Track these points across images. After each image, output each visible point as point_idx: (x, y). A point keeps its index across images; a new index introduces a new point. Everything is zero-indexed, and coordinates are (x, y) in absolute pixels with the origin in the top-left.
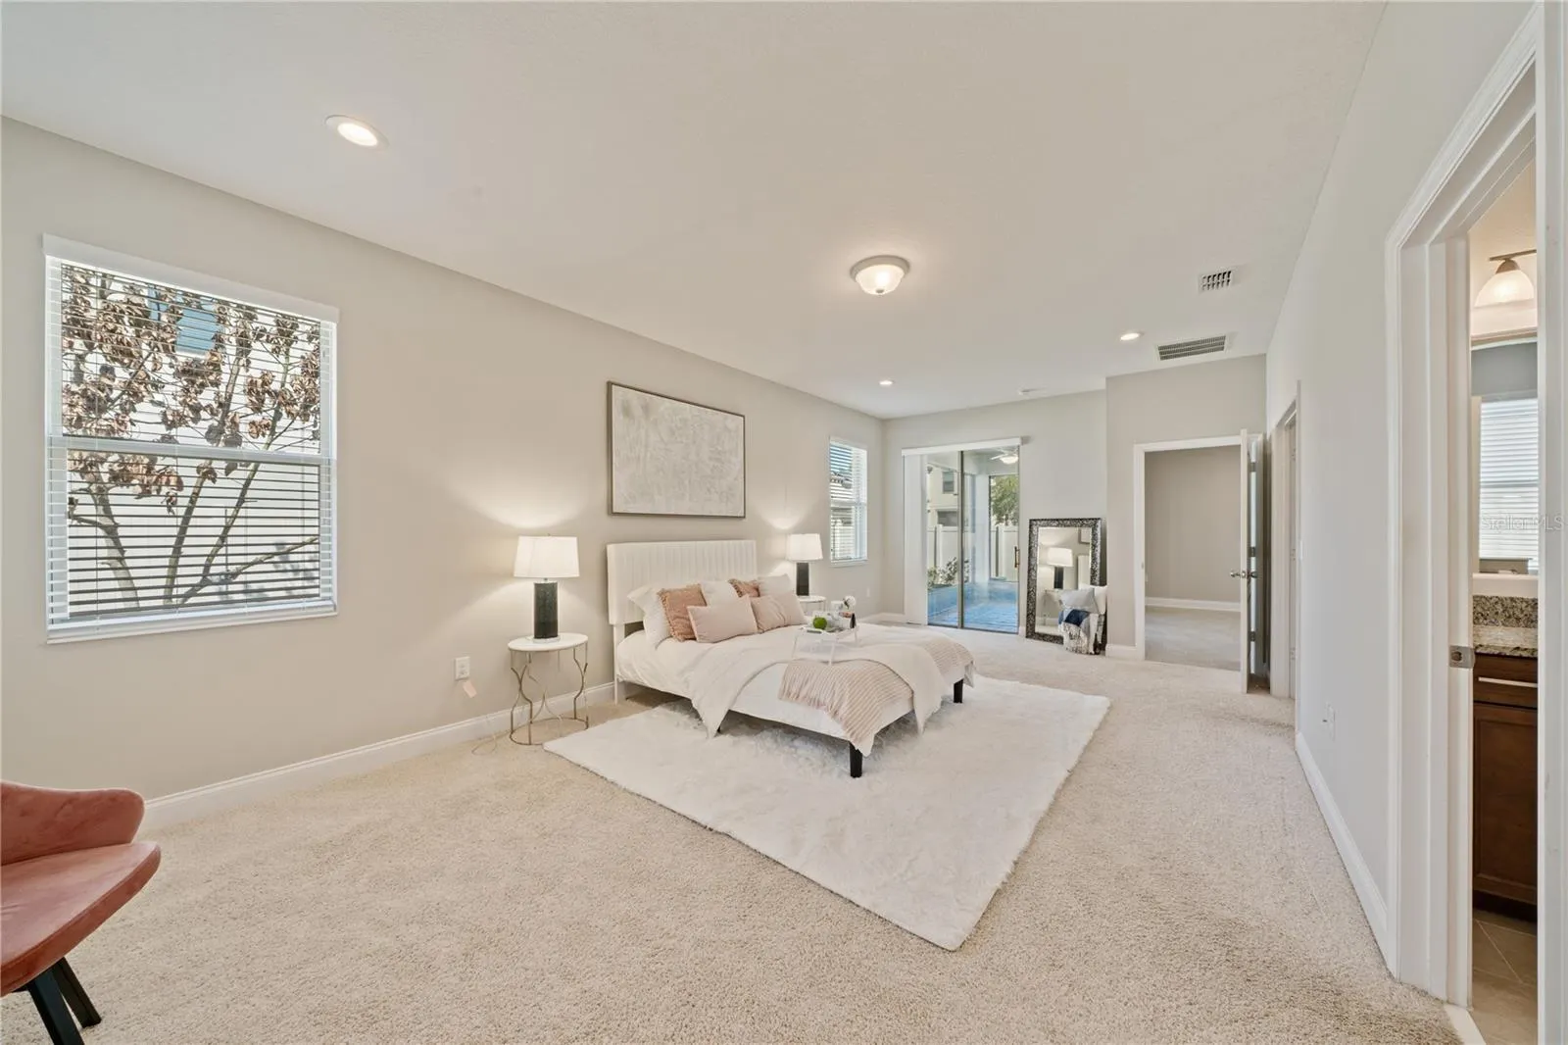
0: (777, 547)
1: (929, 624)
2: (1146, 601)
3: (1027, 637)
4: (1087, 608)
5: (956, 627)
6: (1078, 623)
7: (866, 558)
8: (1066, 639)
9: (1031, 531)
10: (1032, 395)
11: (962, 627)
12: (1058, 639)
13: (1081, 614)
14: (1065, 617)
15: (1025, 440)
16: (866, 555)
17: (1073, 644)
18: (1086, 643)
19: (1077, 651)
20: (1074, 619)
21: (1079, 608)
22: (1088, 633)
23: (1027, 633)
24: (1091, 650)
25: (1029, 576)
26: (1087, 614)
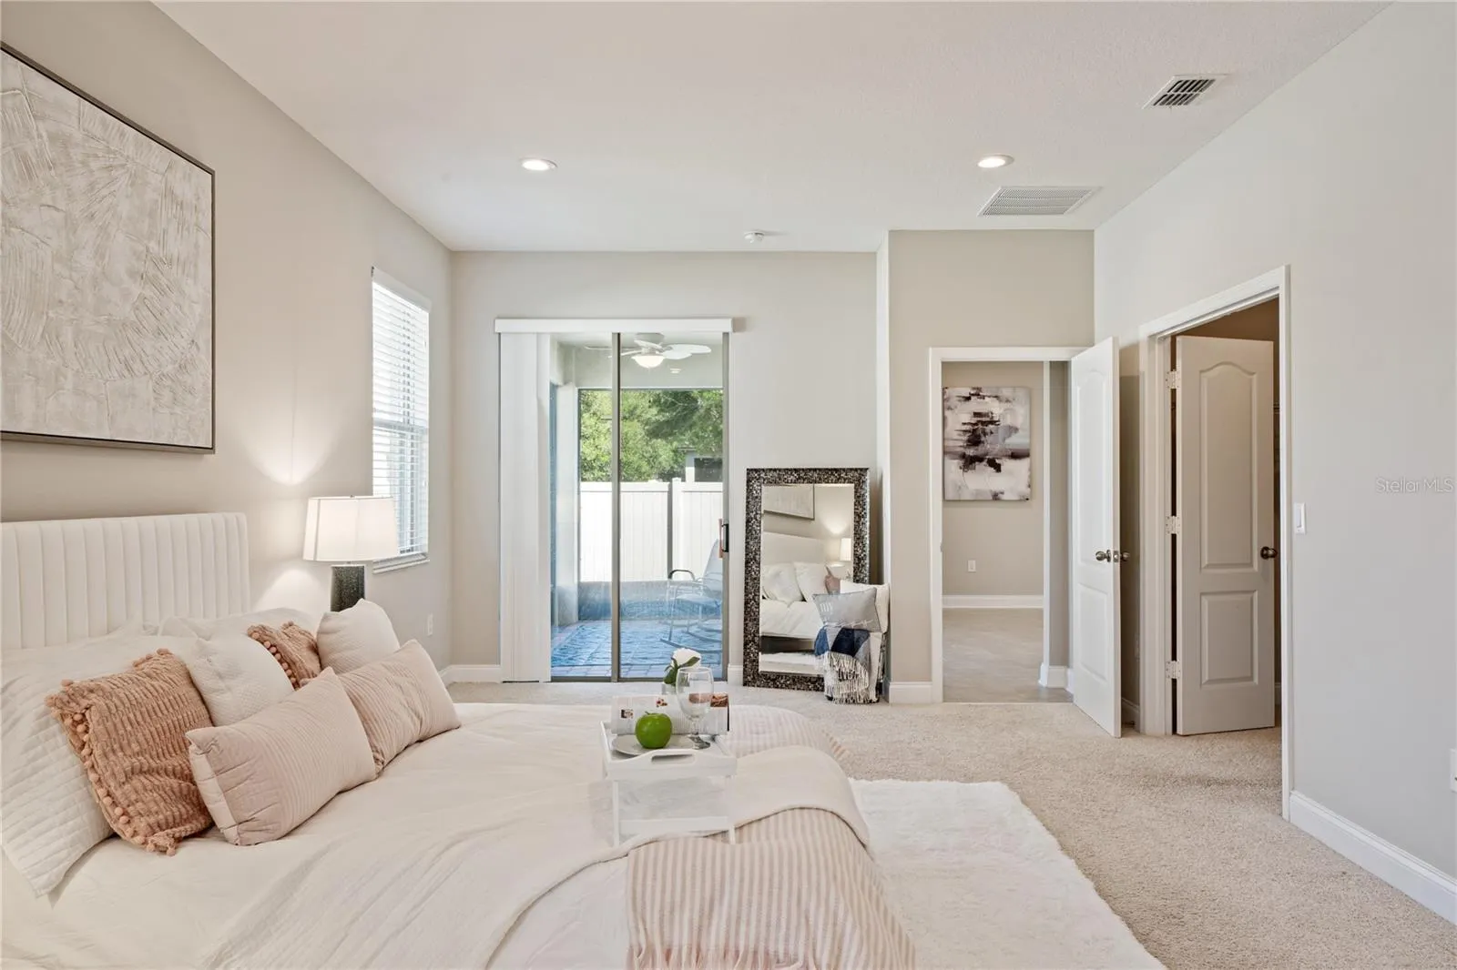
0: (281, 528)
1: (555, 679)
2: (944, 602)
3: (745, 684)
4: (865, 624)
5: (607, 680)
6: (852, 651)
7: (426, 550)
8: (830, 680)
9: (749, 491)
10: (768, 244)
11: (620, 680)
12: (816, 683)
13: (856, 635)
14: (830, 642)
15: (739, 325)
16: (426, 542)
17: (844, 689)
18: (865, 685)
19: (851, 700)
20: (846, 645)
21: (853, 625)
22: (868, 666)
23: (745, 677)
24: (873, 696)
25: (748, 572)
26: (866, 633)
